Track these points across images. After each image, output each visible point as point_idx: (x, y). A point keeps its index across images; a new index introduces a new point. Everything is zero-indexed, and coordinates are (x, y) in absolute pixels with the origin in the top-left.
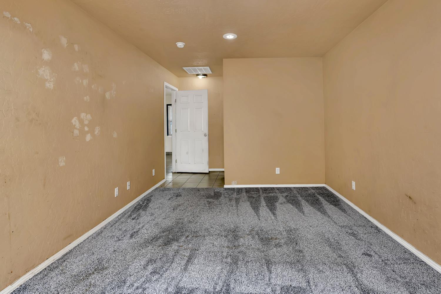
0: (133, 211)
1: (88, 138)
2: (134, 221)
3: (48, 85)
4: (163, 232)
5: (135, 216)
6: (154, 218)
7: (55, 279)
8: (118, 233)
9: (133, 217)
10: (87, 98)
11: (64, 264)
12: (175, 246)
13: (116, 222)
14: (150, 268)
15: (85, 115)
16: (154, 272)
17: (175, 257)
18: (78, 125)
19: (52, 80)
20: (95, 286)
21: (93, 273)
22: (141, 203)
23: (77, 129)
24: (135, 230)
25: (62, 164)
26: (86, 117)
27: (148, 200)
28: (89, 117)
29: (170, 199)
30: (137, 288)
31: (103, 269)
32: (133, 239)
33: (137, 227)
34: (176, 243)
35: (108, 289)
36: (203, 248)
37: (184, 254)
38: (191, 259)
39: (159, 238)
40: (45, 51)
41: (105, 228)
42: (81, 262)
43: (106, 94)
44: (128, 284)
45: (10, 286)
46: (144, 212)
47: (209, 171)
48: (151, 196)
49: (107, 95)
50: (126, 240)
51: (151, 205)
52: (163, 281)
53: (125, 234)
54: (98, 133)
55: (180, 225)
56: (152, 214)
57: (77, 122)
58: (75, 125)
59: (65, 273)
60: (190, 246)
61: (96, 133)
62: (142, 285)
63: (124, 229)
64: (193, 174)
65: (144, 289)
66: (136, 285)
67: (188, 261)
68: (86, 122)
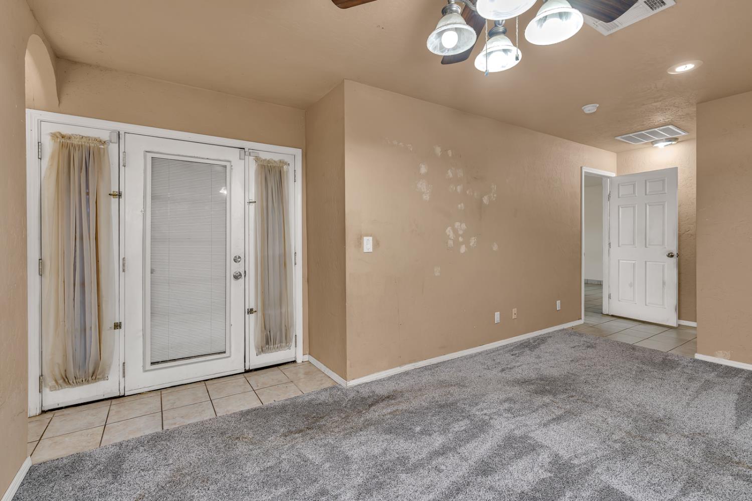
0: (516, 347)
1: (463, 249)
2: (512, 357)
3: (424, 197)
4: (542, 379)
5: (516, 352)
6: (538, 362)
7: (426, 377)
8: (490, 363)
9: (514, 352)
10: (461, 206)
11: (436, 369)
12: (547, 399)
13: (494, 351)
14: (506, 405)
15: (459, 224)
16: (509, 410)
17: (541, 408)
18: (452, 235)
19: (428, 191)
20: (452, 395)
21: (455, 386)
22: (531, 341)
23: (451, 239)
24: (509, 366)
25: (437, 274)
26: (461, 227)
27: (543, 340)
28: (464, 226)
29: (574, 347)
30: (485, 414)
31: (464, 386)
32: (503, 373)
33: (513, 364)
34: (551, 397)
35: (461, 402)
36: (585, 416)
37: (554, 411)
38: (560, 419)
39: (533, 384)
40: (423, 166)
41: (480, 354)
42: (449, 373)
43: (483, 199)
44: (479, 407)
45: (399, 368)
46: (528, 352)
47: (679, 325)
48: (549, 336)
49: (485, 200)
50: (494, 372)
51: (542, 347)
52: (513, 422)
53: (496, 366)
54: (473, 245)
55: (569, 381)
56: (539, 357)
57: (452, 233)
58: (449, 235)
59: (434, 375)
60: (568, 406)
61: (471, 244)
62: (491, 414)
63: (498, 361)
64: (640, 323)
65: (491, 418)
66: (485, 411)
67: (554, 419)
68: (461, 232)
